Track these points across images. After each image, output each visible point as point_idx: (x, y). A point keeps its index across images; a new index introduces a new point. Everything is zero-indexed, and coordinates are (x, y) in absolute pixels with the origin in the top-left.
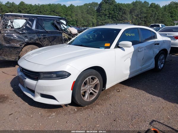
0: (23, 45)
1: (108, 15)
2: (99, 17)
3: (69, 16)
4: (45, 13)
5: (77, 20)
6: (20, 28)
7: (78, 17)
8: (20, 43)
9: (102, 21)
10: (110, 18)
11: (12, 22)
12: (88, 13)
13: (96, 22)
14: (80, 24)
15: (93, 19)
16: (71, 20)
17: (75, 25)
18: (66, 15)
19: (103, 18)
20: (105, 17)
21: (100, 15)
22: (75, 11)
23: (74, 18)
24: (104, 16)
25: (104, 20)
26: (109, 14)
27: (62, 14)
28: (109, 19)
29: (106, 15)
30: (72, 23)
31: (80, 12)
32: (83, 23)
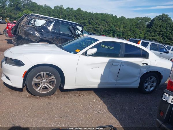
0: (38, 41)
1: (158, 32)
2: (148, 32)
3: (118, 27)
4: (96, 20)
5: (124, 31)
6: (39, 27)
7: (126, 29)
8: (36, 38)
9: (150, 37)
10: (161, 35)
11: (35, 21)
12: (137, 27)
13: (143, 37)
14: (127, 36)
15: (142, 33)
16: (119, 30)
17: (121, 36)
18: (115, 26)
19: (153, 34)
20: (154, 34)
21: (149, 31)
22: (124, 23)
23: (122, 30)
24: (153, 32)
25: (153, 37)
26: (160, 31)
27: (111, 23)
28: (159, 36)
29: (156, 31)
30: (118, 33)
31: (129, 25)
32: (130, 36)
